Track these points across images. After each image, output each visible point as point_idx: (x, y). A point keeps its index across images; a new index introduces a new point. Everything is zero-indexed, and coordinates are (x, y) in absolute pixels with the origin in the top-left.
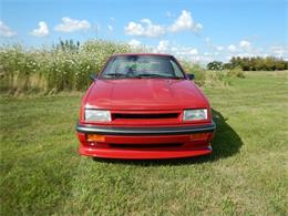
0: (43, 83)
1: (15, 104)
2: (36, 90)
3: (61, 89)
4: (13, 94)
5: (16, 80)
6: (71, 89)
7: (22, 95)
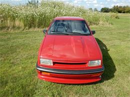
0: (22, 24)
1: (9, 36)
2: (19, 28)
3: (30, 27)
4: (8, 30)
5: (9, 23)
6: (35, 27)
7: (12, 30)
